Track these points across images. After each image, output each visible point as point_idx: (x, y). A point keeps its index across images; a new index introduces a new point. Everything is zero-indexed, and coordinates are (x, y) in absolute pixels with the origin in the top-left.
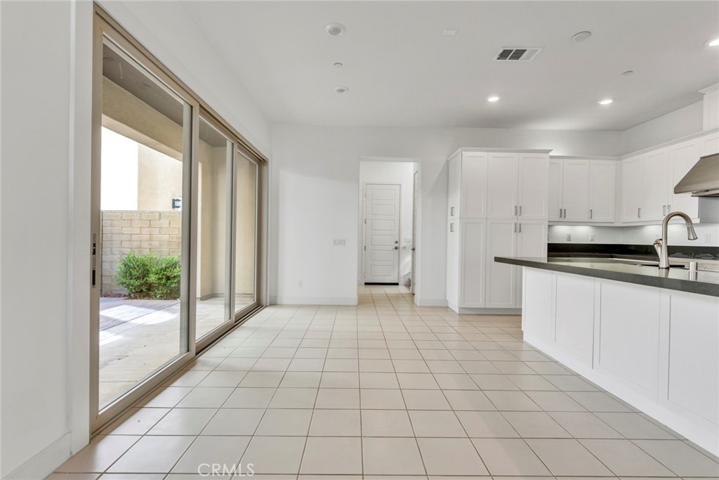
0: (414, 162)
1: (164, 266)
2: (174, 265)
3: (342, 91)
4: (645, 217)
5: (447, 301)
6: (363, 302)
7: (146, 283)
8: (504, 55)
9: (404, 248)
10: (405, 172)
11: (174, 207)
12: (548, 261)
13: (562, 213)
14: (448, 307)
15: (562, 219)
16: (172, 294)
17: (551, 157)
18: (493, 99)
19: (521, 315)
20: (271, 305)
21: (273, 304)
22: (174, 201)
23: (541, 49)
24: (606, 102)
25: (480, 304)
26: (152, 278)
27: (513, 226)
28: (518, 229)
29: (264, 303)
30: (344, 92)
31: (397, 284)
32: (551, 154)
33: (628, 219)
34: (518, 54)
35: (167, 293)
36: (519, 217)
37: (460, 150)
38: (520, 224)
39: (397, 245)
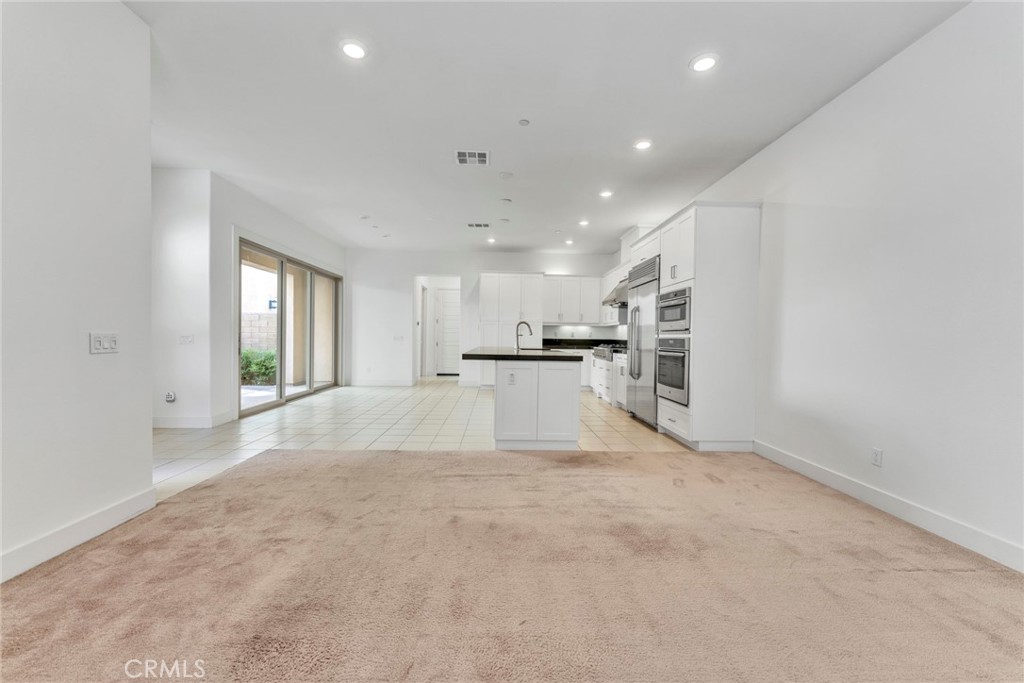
0: (459, 277)
1: (263, 358)
2: (272, 358)
7: (248, 373)
10: (455, 283)
11: (271, 307)
15: (560, 321)
16: (270, 381)
20: (346, 385)
21: (348, 385)
22: (271, 302)
26: (254, 368)
29: (340, 383)
35: (266, 381)
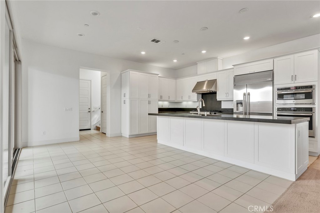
0: (101, 71)
3: (81, 35)
4: (184, 99)
5: (122, 133)
6: (82, 139)
8: (154, 41)
9: (94, 111)
12: (159, 112)
13: (161, 97)
14: (122, 136)
15: (161, 99)
17: (159, 77)
18: (143, 53)
19: (156, 135)
23: (164, 42)
24: (175, 61)
25: (137, 133)
27: (148, 102)
28: (149, 103)
29: (20, 147)
30: (82, 36)
31: (90, 129)
32: (159, 75)
33: (179, 100)
34: (158, 41)
36: (150, 98)
37: (128, 70)
38: (150, 101)
39: (89, 110)
